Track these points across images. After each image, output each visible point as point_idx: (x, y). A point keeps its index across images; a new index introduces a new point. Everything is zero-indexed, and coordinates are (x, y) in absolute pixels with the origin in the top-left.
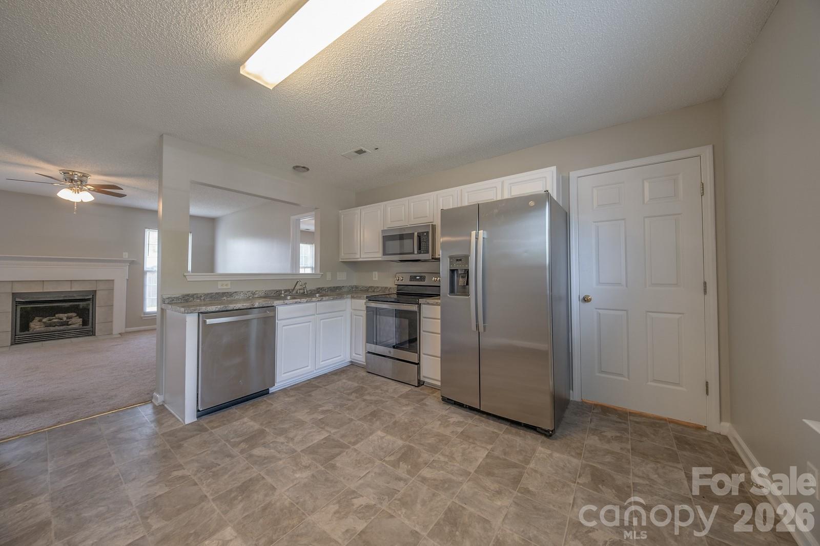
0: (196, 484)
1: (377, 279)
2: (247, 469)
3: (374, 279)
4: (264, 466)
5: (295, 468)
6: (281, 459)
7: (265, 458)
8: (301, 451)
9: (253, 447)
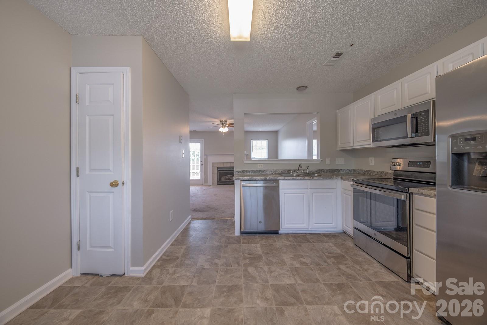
0: (217, 272)
1: (373, 164)
2: (240, 277)
3: (371, 164)
4: (247, 281)
5: (260, 295)
6: (257, 282)
7: (251, 277)
8: (271, 285)
9: (250, 265)
